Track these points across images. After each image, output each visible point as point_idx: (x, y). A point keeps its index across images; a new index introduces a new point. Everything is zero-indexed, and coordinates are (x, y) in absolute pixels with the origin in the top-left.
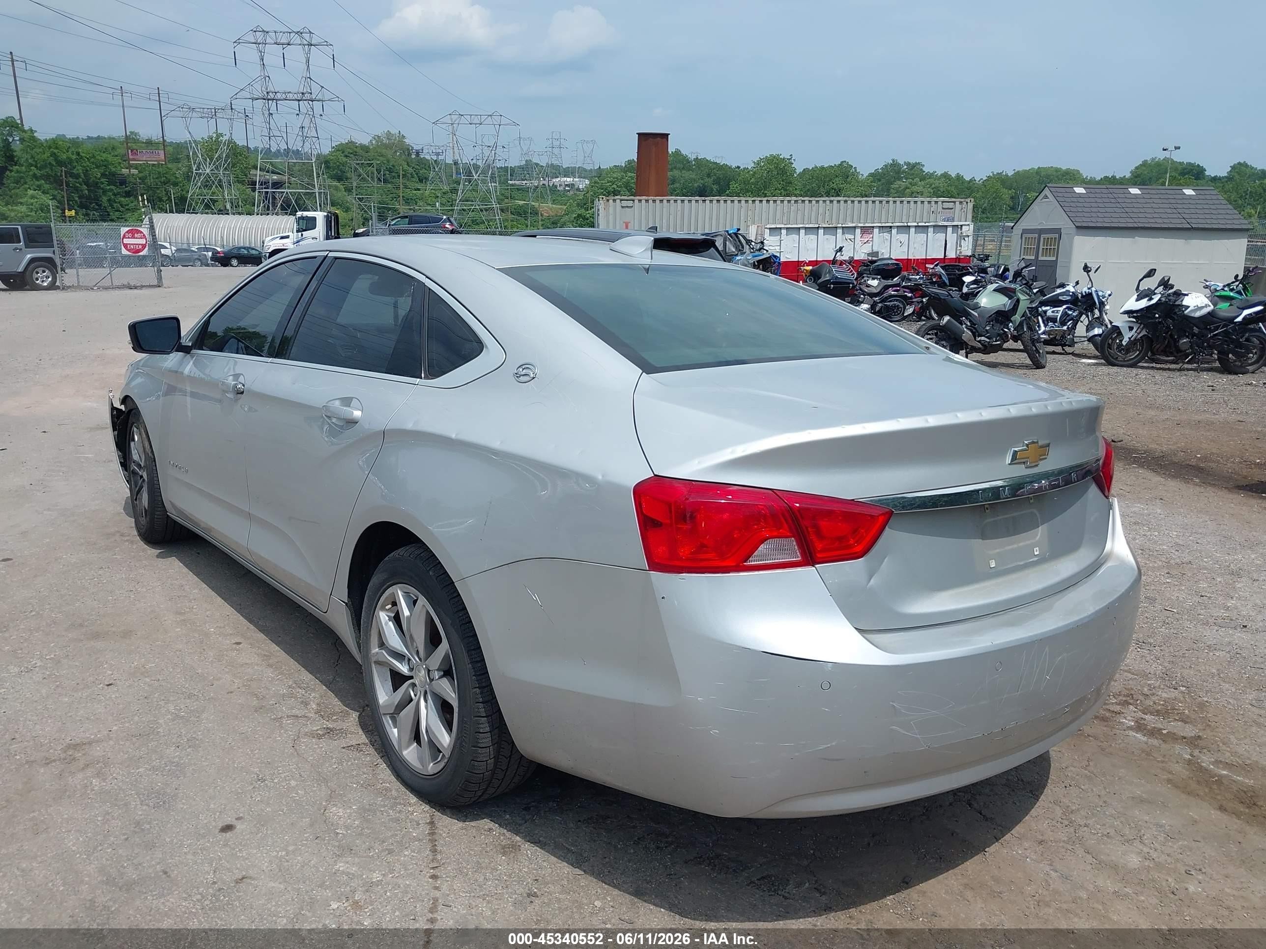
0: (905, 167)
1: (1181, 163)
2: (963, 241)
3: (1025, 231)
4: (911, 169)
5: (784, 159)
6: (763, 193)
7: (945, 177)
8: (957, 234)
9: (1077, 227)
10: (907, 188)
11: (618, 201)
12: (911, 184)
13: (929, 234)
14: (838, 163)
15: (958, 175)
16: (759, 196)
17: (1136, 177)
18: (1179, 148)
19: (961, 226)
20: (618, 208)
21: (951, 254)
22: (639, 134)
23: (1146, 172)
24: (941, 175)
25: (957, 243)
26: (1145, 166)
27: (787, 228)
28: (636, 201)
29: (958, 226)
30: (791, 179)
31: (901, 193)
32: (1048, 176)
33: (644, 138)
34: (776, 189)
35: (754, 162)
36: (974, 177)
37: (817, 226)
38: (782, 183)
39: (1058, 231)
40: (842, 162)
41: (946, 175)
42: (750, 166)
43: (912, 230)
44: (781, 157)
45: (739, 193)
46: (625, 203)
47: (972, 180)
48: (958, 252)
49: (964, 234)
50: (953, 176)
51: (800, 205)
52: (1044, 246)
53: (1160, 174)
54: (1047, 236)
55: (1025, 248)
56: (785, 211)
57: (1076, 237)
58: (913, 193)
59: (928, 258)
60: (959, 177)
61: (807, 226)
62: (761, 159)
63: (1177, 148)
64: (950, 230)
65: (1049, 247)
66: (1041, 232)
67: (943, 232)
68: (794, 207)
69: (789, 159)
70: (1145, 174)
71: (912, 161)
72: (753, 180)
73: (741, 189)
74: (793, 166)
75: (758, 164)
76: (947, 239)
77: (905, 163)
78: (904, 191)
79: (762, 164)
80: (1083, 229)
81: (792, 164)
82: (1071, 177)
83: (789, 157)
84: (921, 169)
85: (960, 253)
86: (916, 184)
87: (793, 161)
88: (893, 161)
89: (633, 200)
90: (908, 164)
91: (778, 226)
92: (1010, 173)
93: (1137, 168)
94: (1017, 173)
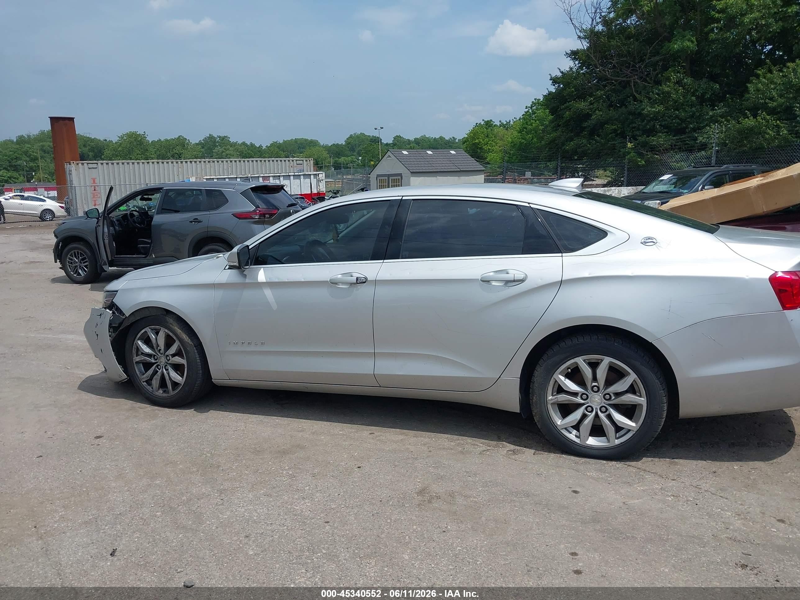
0: (218, 139)
1: (369, 136)
2: (320, 183)
3: (378, 176)
4: (222, 140)
5: (140, 134)
6: (129, 157)
7: (244, 145)
8: (317, 179)
9: (411, 172)
10: (223, 152)
11: (85, 164)
12: (225, 149)
13: (301, 180)
14: (177, 137)
15: (251, 144)
16: (126, 159)
17: (348, 144)
18: (383, 128)
19: (318, 174)
20: (86, 169)
21: (315, 191)
22: (51, 118)
23: (352, 141)
24: (242, 143)
25: (317, 184)
26: (351, 138)
27: (217, 178)
28: (99, 164)
29: (316, 174)
30: (147, 148)
31: (220, 156)
32: (301, 144)
33: (54, 120)
34: (138, 155)
35: (119, 137)
36: (261, 145)
37: (236, 176)
38: (141, 150)
39: (400, 175)
40: (179, 136)
41: (244, 144)
42: (115, 139)
43: (292, 177)
44: (137, 133)
45: (111, 158)
46: (91, 166)
47: (261, 146)
48: (318, 189)
49: (321, 179)
50: (249, 144)
51: (212, 164)
52: (392, 183)
53: (359, 142)
54: (393, 178)
55: (380, 185)
56: (203, 168)
57: (411, 178)
58: (227, 155)
59: (302, 193)
60: (252, 145)
61: (230, 177)
62: (124, 135)
63: (382, 128)
64: (312, 176)
65: (395, 184)
66: (389, 176)
67: (309, 178)
68: (208, 165)
69: (143, 135)
70: (352, 143)
71: (222, 135)
72: (120, 149)
73: (113, 155)
74: (147, 139)
75: (122, 138)
76: (312, 182)
77: (218, 136)
78: (222, 153)
79: (125, 138)
80: (415, 173)
81: (147, 138)
82: (313, 143)
83: (143, 134)
84: (229, 140)
85: (320, 190)
86: (228, 149)
87: (146, 136)
88: (210, 135)
89: (97, 164)
90: (220, 137)
91: (212, 177)
92: (281, 142)
93: (347, 139)
94: (285, 142)
